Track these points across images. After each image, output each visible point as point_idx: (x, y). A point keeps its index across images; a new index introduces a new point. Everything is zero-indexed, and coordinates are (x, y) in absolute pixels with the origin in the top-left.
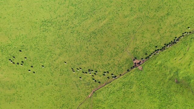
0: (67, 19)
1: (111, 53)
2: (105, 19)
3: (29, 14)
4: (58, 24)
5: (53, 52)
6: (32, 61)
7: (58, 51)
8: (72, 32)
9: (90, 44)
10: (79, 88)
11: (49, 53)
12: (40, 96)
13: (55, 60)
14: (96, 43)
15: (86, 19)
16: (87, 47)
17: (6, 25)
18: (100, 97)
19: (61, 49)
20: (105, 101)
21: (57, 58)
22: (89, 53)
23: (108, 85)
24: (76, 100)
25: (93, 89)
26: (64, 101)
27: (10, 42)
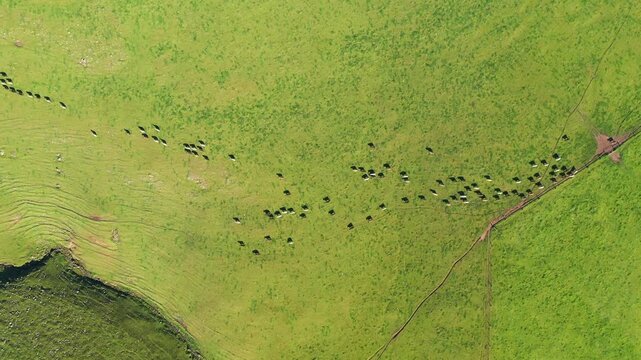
0: (414, 29)
1: (537, 118)
2: (517, 26)
3: (311, 18)
4: (390, 42)
5: (377, 120)
6: (323, 146)
7: (392, 118)
8: (430, 63)
9: (479, 96)
10: (454, 216)
11: (368, 124)
12: (343, 243)
13: (383, 143)
14: (496, 91)
15: (467, 27)
16: (473, 104)
17: (249, 51)
18: (511, 238)
19: (400, 111)
20: (524, 249)
21: (391, 138)
22: (476, 119)
23: (530, 206)
24: (444, 250)
25: (491, 217)
26: (410, 255)
27: (260, 97)
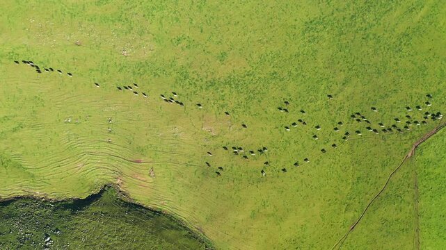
0: (352, 14)
1: (441, 70)
2: (423, 7)
3: (281, 12)
4: (336, 24)
5: (331, 79)
6: (294, 99)
7: (341, 77)
8: (365, 37)
9: (400, 57)
10: (389, 142)
11: (325, 82)
12: (313, 166)
13: (336, 95)
14: (411, 53)
15: (389, 10)
16: (397, 63)
17: (240, 37)
18: (429, 154)
19: (346, 72)
20: (438, 161)
21: (341, 90)
22: (400, 74)
23: (441, 131)
24: (383, 166)
25: (414, 141)
26: (360, 171)
27: (249, 68)
